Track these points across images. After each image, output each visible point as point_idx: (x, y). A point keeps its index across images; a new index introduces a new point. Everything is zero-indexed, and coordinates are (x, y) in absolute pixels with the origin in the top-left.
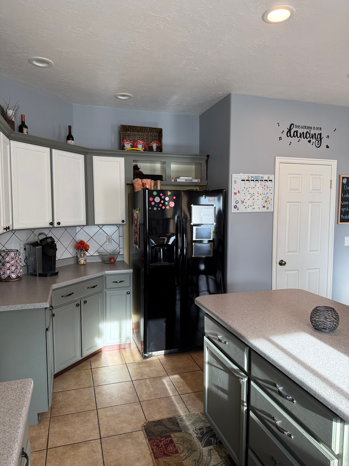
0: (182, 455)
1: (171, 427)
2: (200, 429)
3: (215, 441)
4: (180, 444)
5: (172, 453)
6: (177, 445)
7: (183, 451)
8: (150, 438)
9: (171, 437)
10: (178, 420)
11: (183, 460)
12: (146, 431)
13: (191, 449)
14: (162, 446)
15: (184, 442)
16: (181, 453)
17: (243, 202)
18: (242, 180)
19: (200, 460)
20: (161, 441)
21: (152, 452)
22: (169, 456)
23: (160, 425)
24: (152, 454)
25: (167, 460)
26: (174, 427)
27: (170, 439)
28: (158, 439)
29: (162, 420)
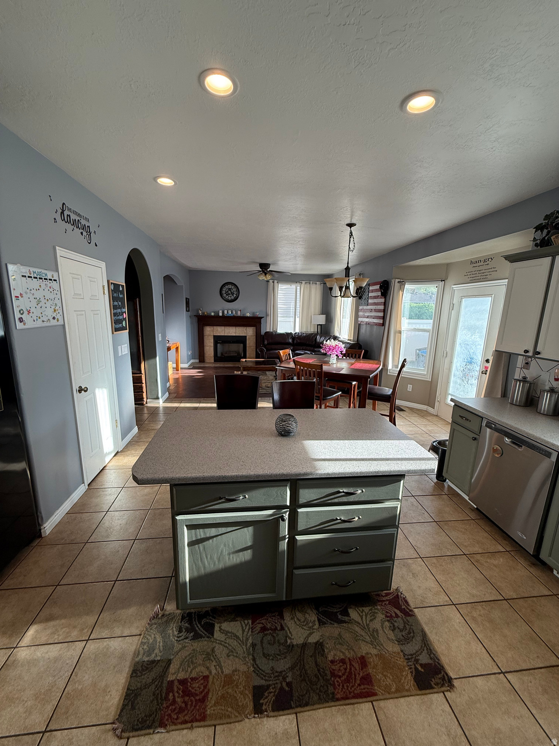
0: (214, 671)
1: (153, 675)
2: (180, 631)
3: (211, 617)
4: (194, 668)
5: (205, 687)
6: (194, 675)
7: (208, 668)
8: (157, 724)
9: (172, 682)
10: (146, 659)
11: (222, 672)
12: (136, 730)
13: (208, 654)
14: (184, 702)
15: (192, 662)
16: (210, 672)
17: (29, 312)
18: (23, 276)
19: (230, 648)
20: (174, 702)
21: (189, 725)
22: (208, 693)
23: (136, 696)
24: (195, 724)
25: (214, 698)
26: (157, 670)
27: (176, 683)
28: (168, 707)
29: (128, 689)
